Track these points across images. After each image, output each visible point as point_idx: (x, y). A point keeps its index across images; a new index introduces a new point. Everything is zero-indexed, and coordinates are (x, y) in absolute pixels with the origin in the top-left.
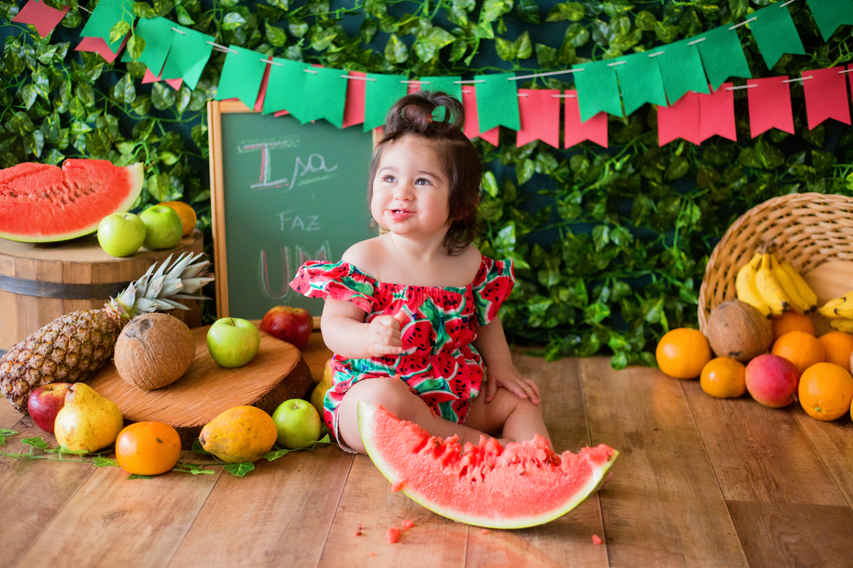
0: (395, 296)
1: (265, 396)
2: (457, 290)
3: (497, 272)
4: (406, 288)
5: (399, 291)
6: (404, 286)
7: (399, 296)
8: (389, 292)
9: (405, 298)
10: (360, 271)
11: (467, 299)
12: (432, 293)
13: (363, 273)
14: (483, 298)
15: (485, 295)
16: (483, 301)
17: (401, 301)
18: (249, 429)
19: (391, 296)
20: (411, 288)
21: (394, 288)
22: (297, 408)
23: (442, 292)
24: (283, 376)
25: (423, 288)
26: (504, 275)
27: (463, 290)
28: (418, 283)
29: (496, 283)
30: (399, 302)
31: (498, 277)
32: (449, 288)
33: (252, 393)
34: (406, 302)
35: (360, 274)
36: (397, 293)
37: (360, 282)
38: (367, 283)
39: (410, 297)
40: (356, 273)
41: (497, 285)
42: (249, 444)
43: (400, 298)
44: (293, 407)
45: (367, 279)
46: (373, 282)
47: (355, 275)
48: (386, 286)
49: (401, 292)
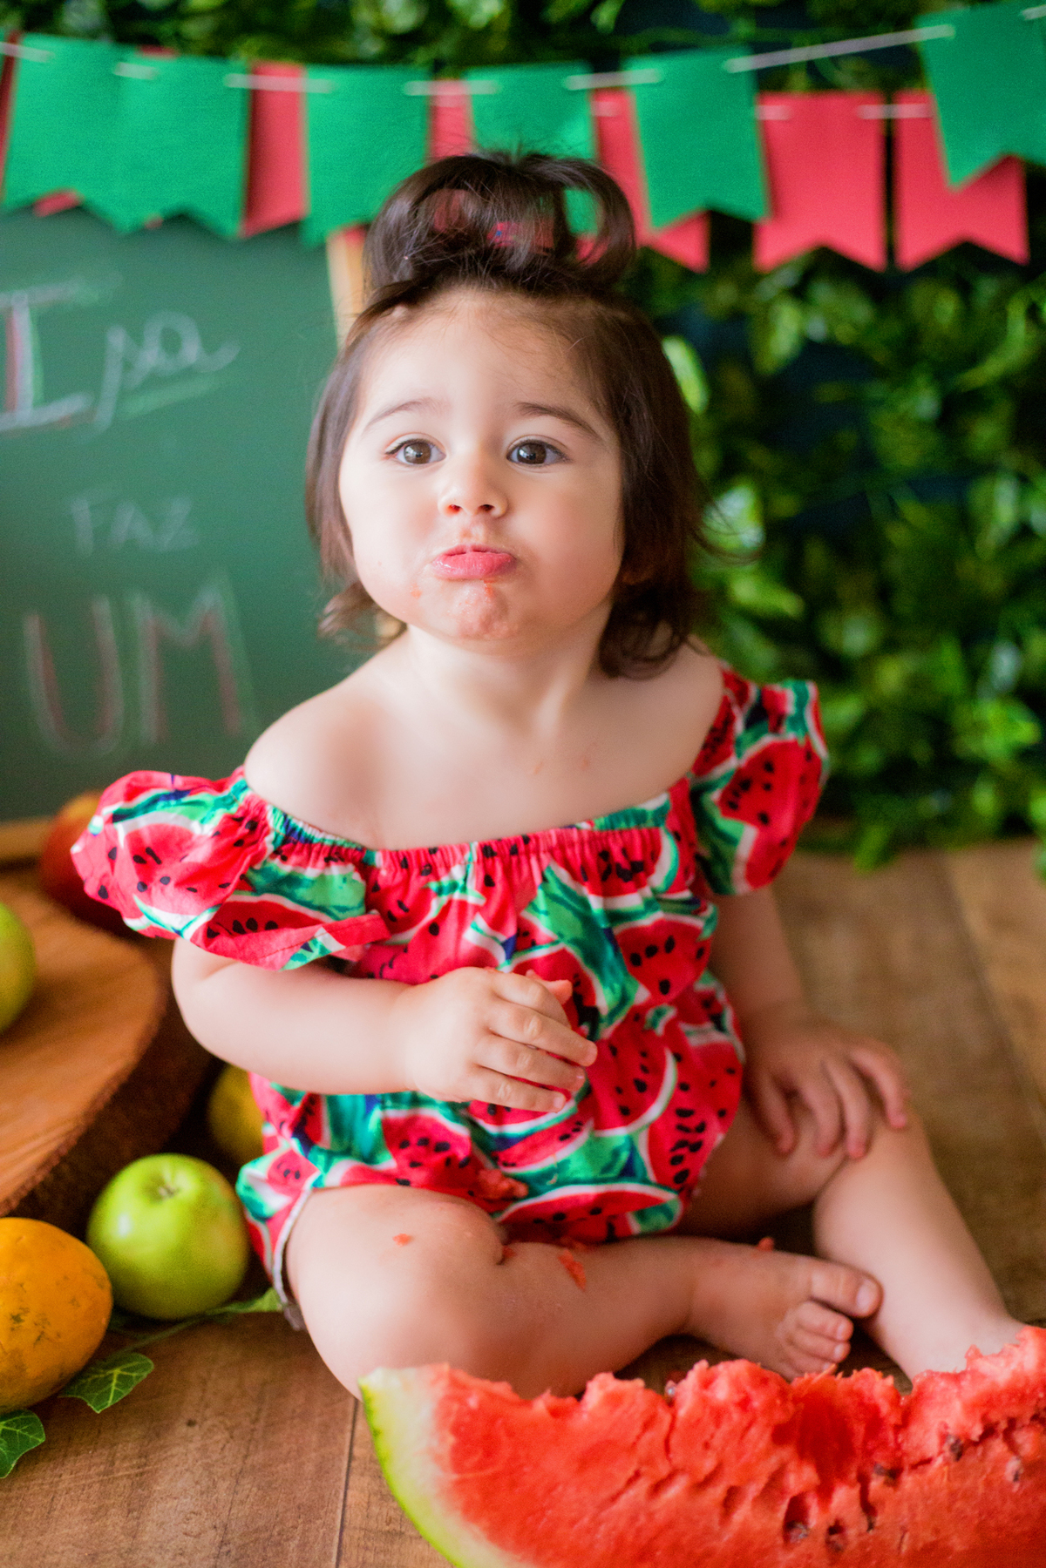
0: (440, 891)
1: (63, 1159)
2: (641, 817)
3: (766, 724)
4: (473, 854)
5: (448, 868)
6: (463, 850)
7: (454, 886)
8: (416, 884)
9: (474, 897)
10: (308, 831)
11: (677, 837)
12: (561, 851)
13: (317, 837)
14: (726, 813)
15: (731, 805)
16: (727, 824)
17: (463, 905)
18: (16, 1318)
19: (425, 896)
20: (487, 851)
21: (428, 862)
22: (171, 1193)
23: (593, 838)
24: (116, 1077)
25: (526, 840)
26: (789, 735)
27: (660, 813)
28: (509, 822)
29: (765, 761)
30: (454, 911)
31: (768, 739)
32: (614, 817)
33: (23, 1150)
34: (477, 909)
35: (308, 842)
36: (445, 881)
37: (310, 873)
38: (336, 870)
39: (487, 884)
40: (294, 843)
41: (769, 767)
42: (21, 1368)
43: (457, 895)
44: (156, 1191)
45: (336, 854)
46: (359, 859)
47: (291, 851)
48: (402, 861)
49: (457, 872)
